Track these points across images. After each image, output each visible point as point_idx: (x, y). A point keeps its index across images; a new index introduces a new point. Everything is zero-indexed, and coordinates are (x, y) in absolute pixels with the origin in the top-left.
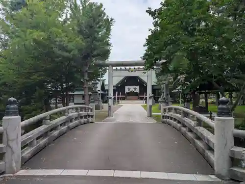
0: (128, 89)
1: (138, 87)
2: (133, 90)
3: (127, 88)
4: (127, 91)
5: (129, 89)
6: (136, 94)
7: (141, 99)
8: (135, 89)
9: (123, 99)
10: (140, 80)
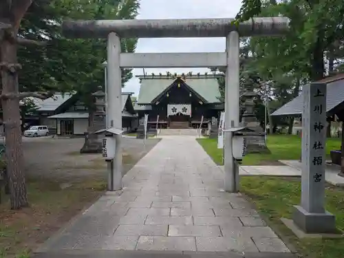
0: (172, 110)
1: (189, 107)
2: (181, 111)
3: (170, 107)
4: (170, 113)
5: (174, 110)
6: (186, 118)
7: (195, 126)
8: (185, 110)
9: (165, 126)
10: (192, 94)
